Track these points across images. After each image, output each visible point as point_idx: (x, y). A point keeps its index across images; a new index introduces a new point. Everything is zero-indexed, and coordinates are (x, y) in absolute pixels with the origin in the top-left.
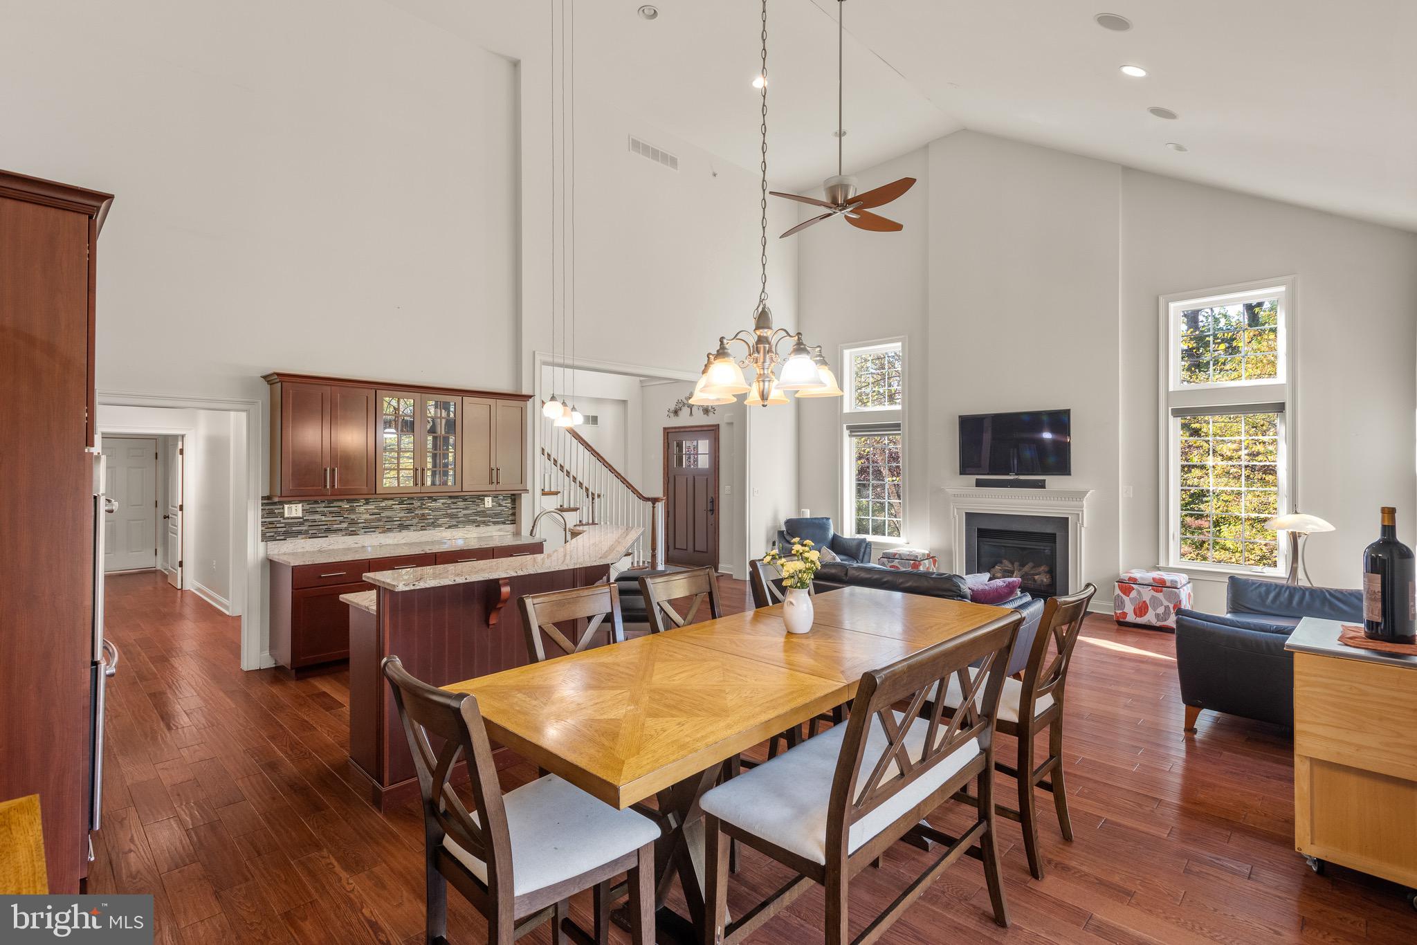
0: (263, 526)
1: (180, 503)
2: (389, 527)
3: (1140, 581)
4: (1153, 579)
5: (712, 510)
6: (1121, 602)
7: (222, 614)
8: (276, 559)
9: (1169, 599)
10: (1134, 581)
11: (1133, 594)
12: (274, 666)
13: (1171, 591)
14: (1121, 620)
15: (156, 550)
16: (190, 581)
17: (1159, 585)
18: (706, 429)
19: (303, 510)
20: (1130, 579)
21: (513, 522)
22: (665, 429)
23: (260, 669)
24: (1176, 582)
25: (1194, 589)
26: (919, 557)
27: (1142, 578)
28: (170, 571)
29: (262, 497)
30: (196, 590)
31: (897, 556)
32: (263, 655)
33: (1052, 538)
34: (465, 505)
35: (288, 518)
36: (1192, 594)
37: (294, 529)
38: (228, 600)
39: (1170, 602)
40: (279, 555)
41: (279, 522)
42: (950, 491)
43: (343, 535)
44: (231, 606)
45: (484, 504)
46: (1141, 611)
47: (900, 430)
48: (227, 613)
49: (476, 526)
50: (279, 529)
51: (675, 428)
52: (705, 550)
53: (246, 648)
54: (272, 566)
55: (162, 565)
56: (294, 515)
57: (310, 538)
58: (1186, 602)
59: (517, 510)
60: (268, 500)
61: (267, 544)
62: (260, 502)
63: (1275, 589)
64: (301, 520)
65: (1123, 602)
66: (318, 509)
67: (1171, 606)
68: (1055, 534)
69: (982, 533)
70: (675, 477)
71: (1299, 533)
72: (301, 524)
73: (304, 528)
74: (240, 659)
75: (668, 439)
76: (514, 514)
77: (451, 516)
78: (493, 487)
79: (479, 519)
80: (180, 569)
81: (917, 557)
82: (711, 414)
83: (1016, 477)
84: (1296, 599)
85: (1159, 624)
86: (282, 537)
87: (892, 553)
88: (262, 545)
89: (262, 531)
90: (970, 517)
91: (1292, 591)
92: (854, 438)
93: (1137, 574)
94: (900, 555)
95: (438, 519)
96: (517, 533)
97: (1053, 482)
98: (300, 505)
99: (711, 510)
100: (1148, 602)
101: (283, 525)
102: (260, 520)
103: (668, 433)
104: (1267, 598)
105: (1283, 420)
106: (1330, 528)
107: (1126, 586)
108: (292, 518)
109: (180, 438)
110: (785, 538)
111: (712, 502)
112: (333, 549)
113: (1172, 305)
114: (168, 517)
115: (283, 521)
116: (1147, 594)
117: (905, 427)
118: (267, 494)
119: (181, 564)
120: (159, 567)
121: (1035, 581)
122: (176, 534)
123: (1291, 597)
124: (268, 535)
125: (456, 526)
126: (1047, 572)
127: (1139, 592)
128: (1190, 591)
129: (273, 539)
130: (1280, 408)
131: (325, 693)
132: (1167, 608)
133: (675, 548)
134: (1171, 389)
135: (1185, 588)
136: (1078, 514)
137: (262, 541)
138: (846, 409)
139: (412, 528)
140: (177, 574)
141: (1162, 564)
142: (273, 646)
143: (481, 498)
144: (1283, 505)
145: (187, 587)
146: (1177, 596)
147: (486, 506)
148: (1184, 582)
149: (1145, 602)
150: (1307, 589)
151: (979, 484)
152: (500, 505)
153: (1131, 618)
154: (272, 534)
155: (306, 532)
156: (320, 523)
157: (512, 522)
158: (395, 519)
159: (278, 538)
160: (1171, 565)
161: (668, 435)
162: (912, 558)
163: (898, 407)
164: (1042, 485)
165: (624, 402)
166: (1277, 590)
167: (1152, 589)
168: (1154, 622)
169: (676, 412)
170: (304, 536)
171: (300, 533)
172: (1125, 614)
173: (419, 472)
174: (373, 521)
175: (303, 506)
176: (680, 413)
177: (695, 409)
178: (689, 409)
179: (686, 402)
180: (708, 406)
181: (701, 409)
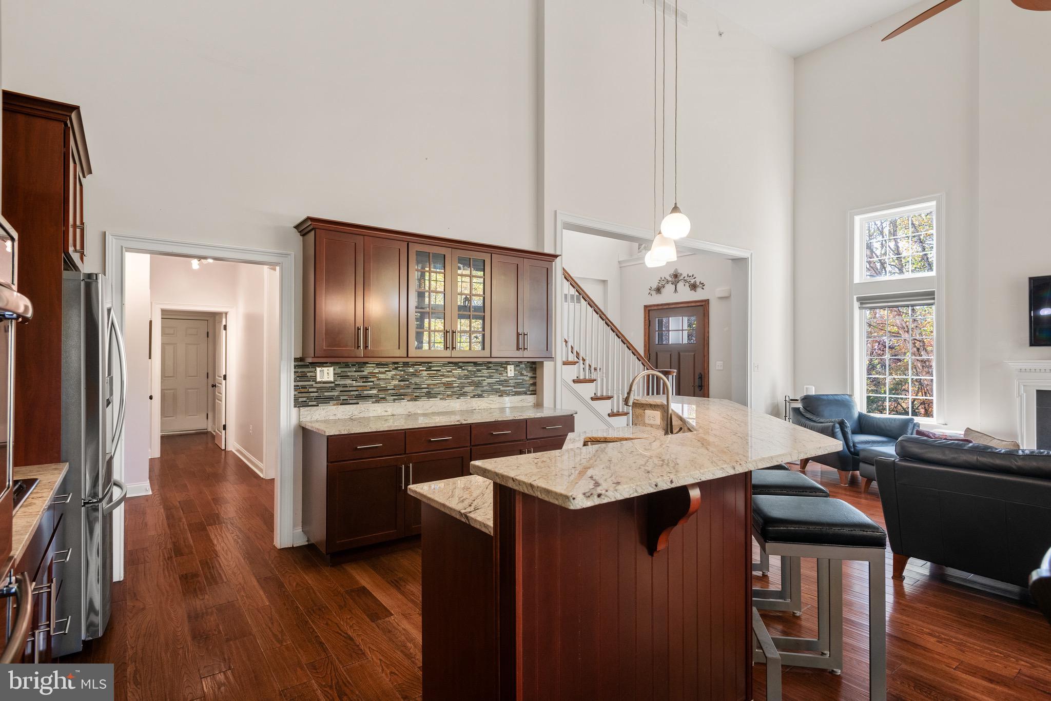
0: (295, 390)
1: (224, 373)
2: (417, 394)
7: (257, 476)
8: (309, 426)
12: (307, 543)
15: (207, 414)
16: (232, 443)
18: (693, 304)
19: (334, 374)
21: (534, 393)
22: (646, 307)
23: (293, 548)
28: (217, 433)
29: (295, 359)
30: (236, 451)
32: (295, 531)
34: (488, 373)
35: (320, 382)
37: (326, 394)
38: (262, 463)
40: (311, 422)
41: (311, 386)
42: (1012, 365)
43: (373, 403)
44: (265, 469)
45: (507, 373)
47: (934, 299)
48: (262, 476)
49: (499, 396)
50: (312, 394)
51: (658, 305)
53: (279, 519)
54: (305, 434)
55: (212, 427)
56: (325, 379)
57: (341, 404)
59: (538, 380)
60: (300, 362)
61: (300, 410)
62: (293, 364)
64: (333, 385)
66: (349, 374)
70: (657, 354)
72: (333, 389)
73: (336, 394)
74: (273, 531)
75: (649, 316)
76: (534, 384)
77: (478, 385)
78: (519, 354)
79: (502, 388)
80: (224, 432)
82: (699, 290)
86: (314, 403)
88: (294, 411)
89: (295, 395)
90: (1042, 394)
92: (863, 310)
95: (463, 387)
96: (539, 405)
98: (332, 369)
99: (699, 386)
101: (315, 390)
102: (293, 384)
103: (649, 310)
108: (324, 383)
109: (224, 315)
110: (803, 415)
111: (701, 377)
112: (364, 418)
114: (215, 386)
115: (315, 385)
118: (299, 355)
119: (225, 427)
120: (210, 430)
122: (221, 401)
124: (301, 400)
125: (480, 396)
129: (305, 405)
131: (364, 588)
137: (295, 407)
138: (857, 280)
139: (440, 396)
140: (221, 436)
142: (306, 521)
143: (503, 365)
145: (229, 448)
147: (509, 375)
152: (522, 374)
154: (304, 399)
155: (337, 398)
156: (351, 389)
157: (532, 392)
158: (423, 386)
159: (310, 403)
161: (649, 313)
163: (933, 273)
165: (605, 282)
169: (658, 290)
170: (335, 402)
171: (331, 399)
173: (449, 335)
174: (402, 388)
175: (334, 370)
176: (663, 291)
177: (680, 285)
178: (674, 286)
179: (670, 279)
180: (695, 282)
181: (687, 285)
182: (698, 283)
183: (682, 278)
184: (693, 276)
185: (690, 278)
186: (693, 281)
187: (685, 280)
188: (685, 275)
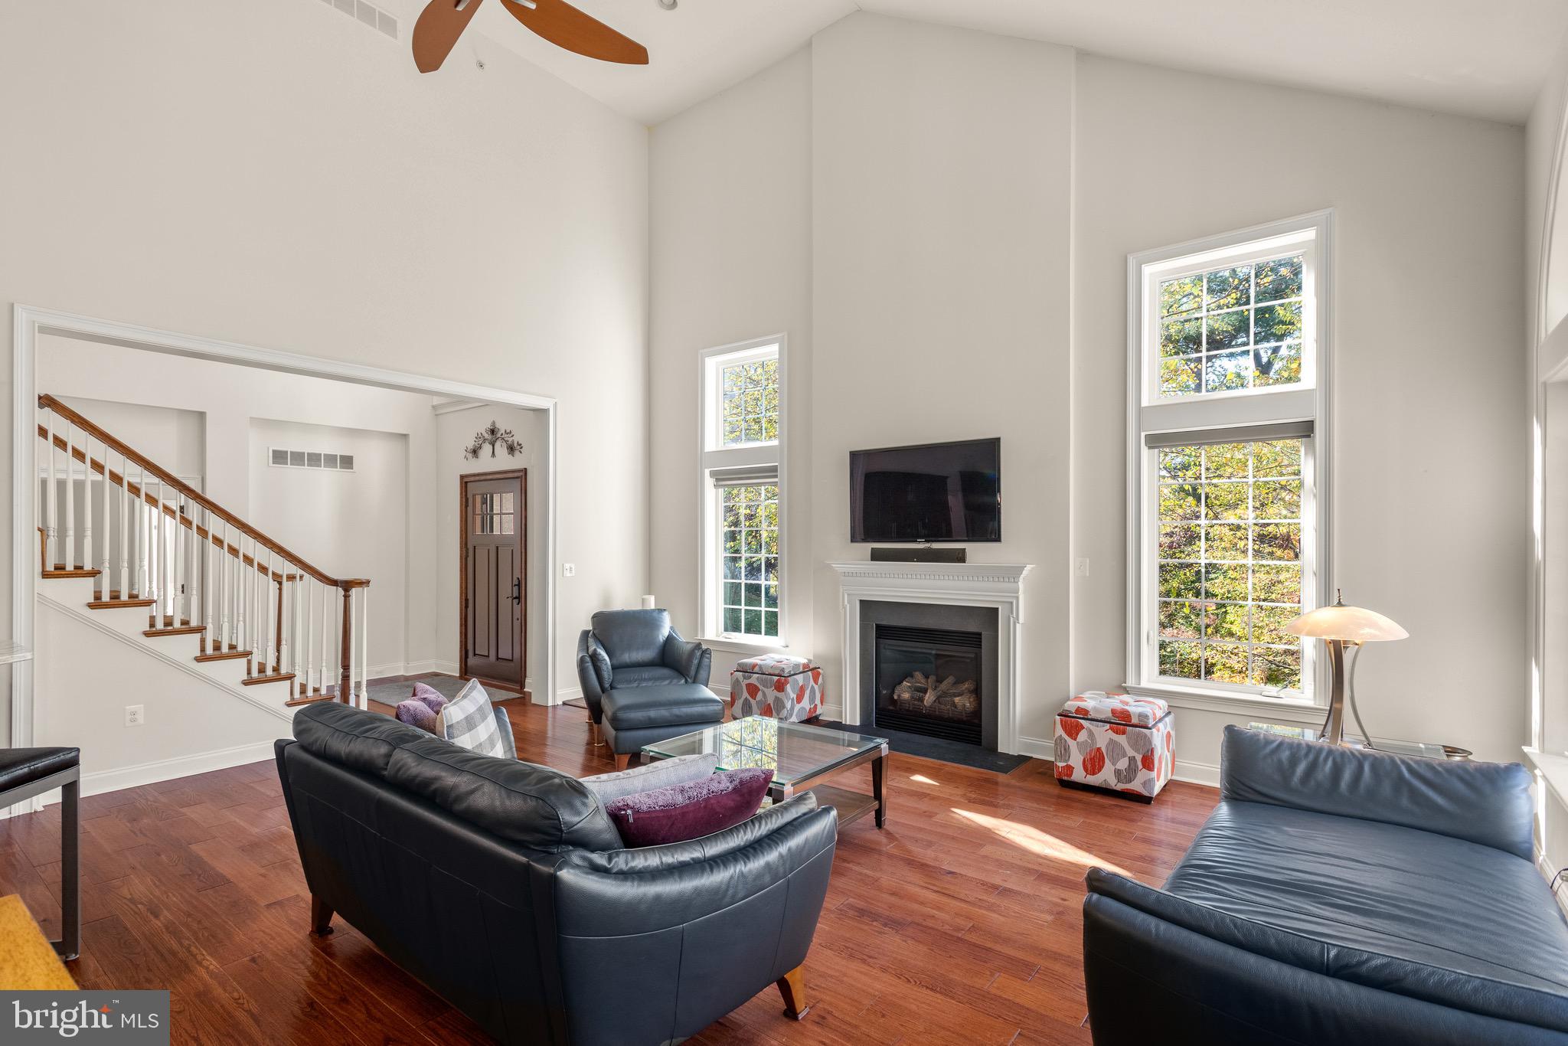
3: (1093, 715)
4: (1112, 710)
5: (518, 598)
6: (1065, 749)
9: (1135, 746)
10: (1083, 713)
11: (1083, 736)
13: (1139, 734)
14: (1065, 778)
17: (1121, 721)
18: (511, 475)
20: (1079, 710)
22: (462, 477)
24: (1147, 716)
25: (1176, 725)
26: (786, 671)
27: (1095, 709)
31: (756, 669)
33: (975, 639)
36: (1173, 733)
39: (1137, 751)
42: (839, 567)
46: (1093, 766)
47: (776, 476)
51: (474, 475)
52: (511, 658)
58: (1162, 748)
63: (1307, 755)
65: (1067, 749)
67: (1139, 758)
68: (980, 634)
69: (883, 632)
70: (473, 548)
71: (1345, 642)
75: (465, 491)
81: (783, 670)
82: (517, 453)
83: (927, 545)
84: (1347, 776)
85: (1120, 787)
87: (750, 664)
90: (866, 606)
91: (1339, 760)
92: (721, 490)
93: (1092, 702)
94: (760, 667)
97: (978, 552)
99: (516, 598)
100: (1104, 750)
103: (466, 483)
104: (1293, 772)
105: (1311, 449)
106: (1402, 634)
107: (1073, 721)
111: (519, 585)
113: (1148, 270)
116: (1103, 737)
117: (783, 472)
121: (954, 705)
123: (1337, 771)
126: (971, 692)
127: (1091, 734)
128: (1169, 729)
130: (1306, 430)
132: (1132, 759)
133: (475, 655)
134: (1145, 403)
135: (1160, 725)
136: (1012, 603)
138: (708, 447)
141: (1131, 682)
144: (1309, 589)
146: (1148, 741)
148: (1159, 714)
149: (1099, 749)
150: (1365, 756)
151: (877, 556)
153: (1079, 775)
160: (1145, 684)
161: (466, 487)
162: (777, 672)
163: (777, 442)
164: (959, 557)
165: (405, 437)
166: (1311, 757)
167: (1111, 728)
168: (1113, 783)
169: (475, 452)
172: (1070, 769)
176: (480, 453)
177: (498, 445)
178: (491, 447)
179: (487, 436)
180: (513, 442)
181: (505, 445)
182: (516, 444)
183: (499, 435)
184: (511, 432)
185: (508, 436)
186: (510, 440)
187: (502, 439)
188: (502, 431)
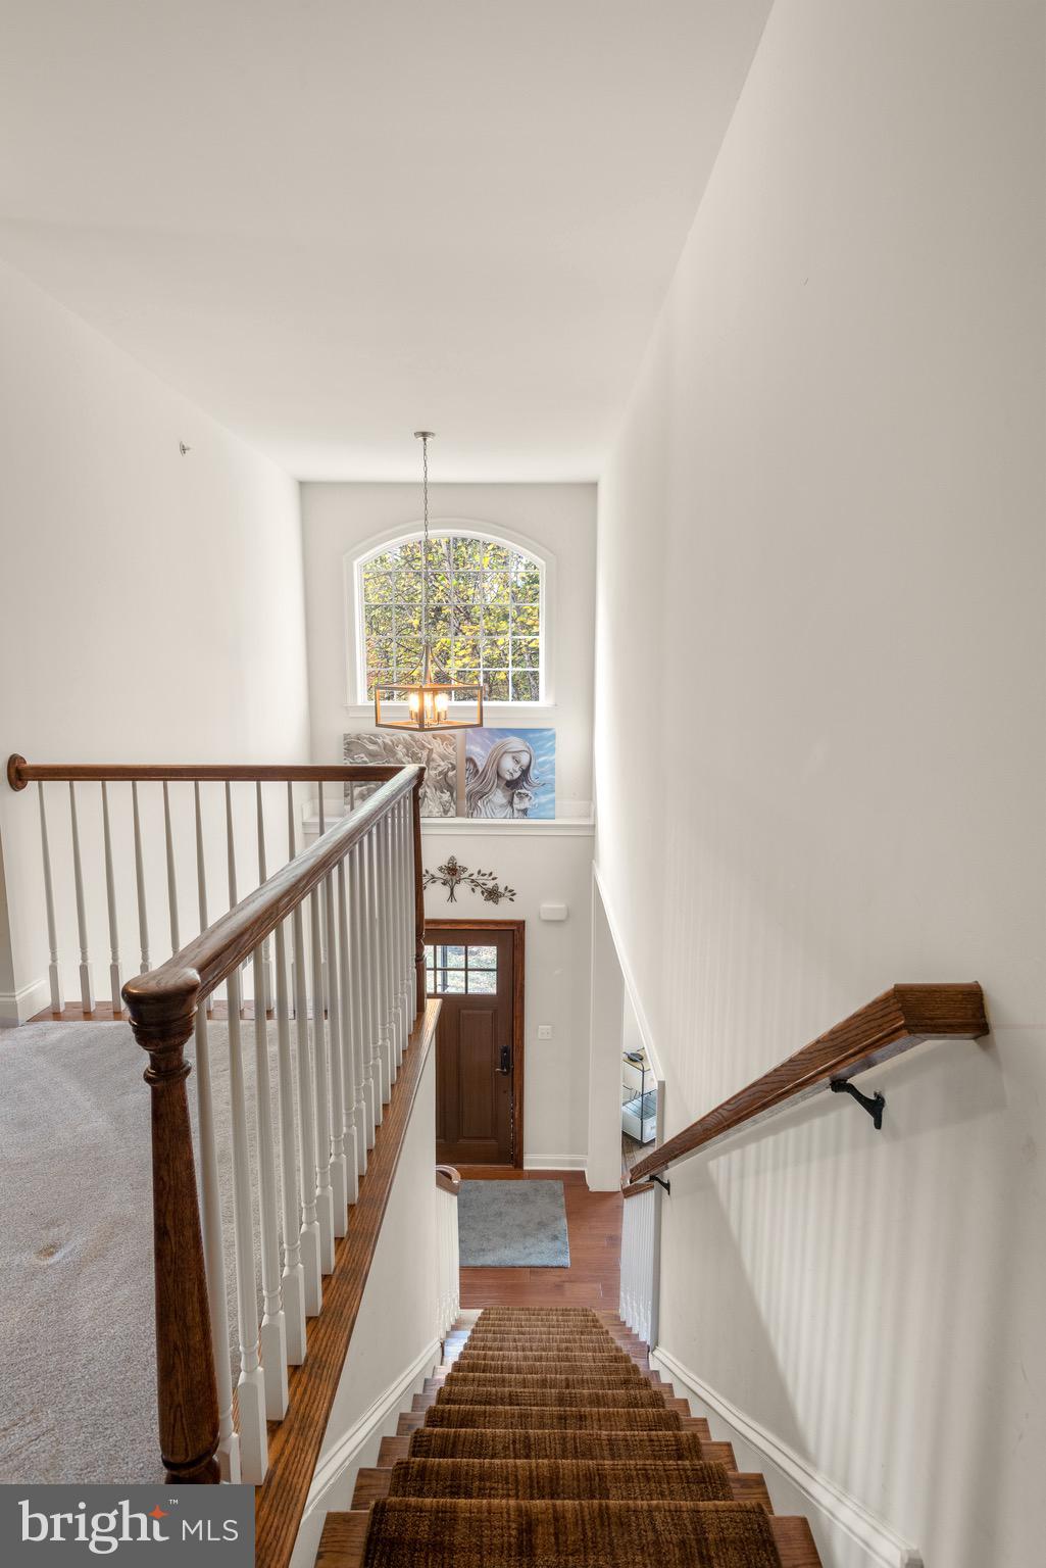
18: (492, 927)
82: (504, 901)
111: (505, 1053)
177: (462, 889)
178: (447, 889)
179: (438, 874)
180: (496, 886)
181: (478, 890)
182: (501, 890)
183: (466, 875)
184: (491, 874)
185: (485, 877)
186: (490, 884)
187: (473, 881)
188: (472, 869)
